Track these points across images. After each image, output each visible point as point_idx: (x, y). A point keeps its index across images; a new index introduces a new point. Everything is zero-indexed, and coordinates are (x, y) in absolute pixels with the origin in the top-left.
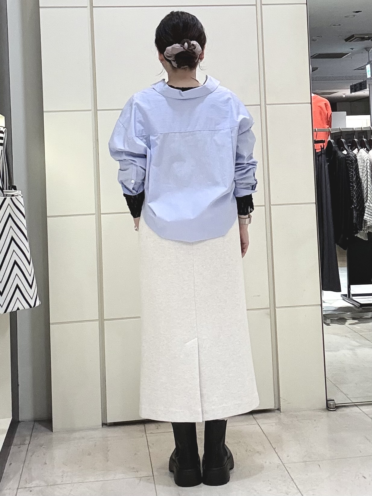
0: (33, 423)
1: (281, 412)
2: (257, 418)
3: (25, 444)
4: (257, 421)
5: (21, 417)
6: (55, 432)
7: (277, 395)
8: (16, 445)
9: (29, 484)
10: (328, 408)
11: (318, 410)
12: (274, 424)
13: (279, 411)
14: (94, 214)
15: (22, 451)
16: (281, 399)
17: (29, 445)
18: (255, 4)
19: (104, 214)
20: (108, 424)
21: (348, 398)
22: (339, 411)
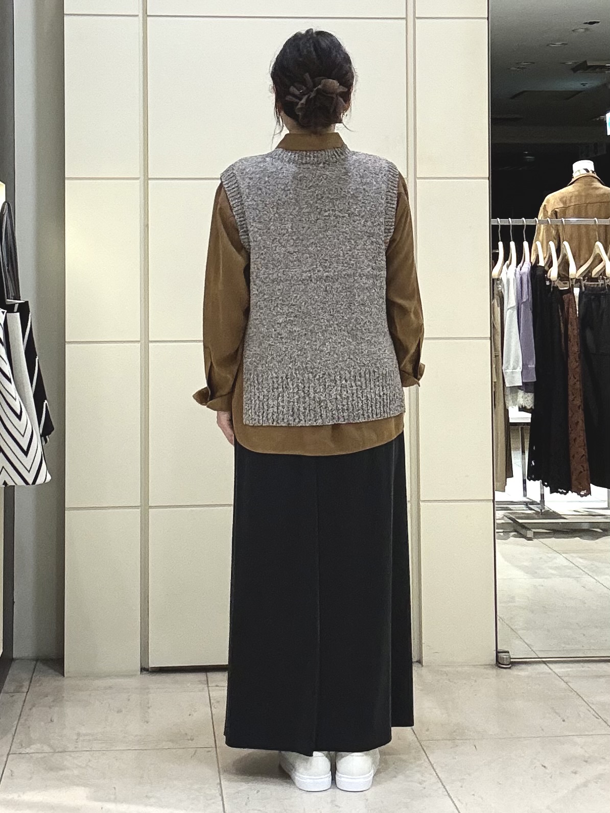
0: (34, 662)
1: (422, 666)
5: (16, 652)
6: (67, 677)
7: (417, 639)
8: (8, 693)
9: (25, 748)
10: (499, 663)
11: (483, 667)
14: (139, 341)
15: (16, 701)
16: (423, 645)
17: (27, 693)
18: (405, 16)
19: (152, 342)
20: (150, 670)
21: (532, 650)
22: (516, 669)
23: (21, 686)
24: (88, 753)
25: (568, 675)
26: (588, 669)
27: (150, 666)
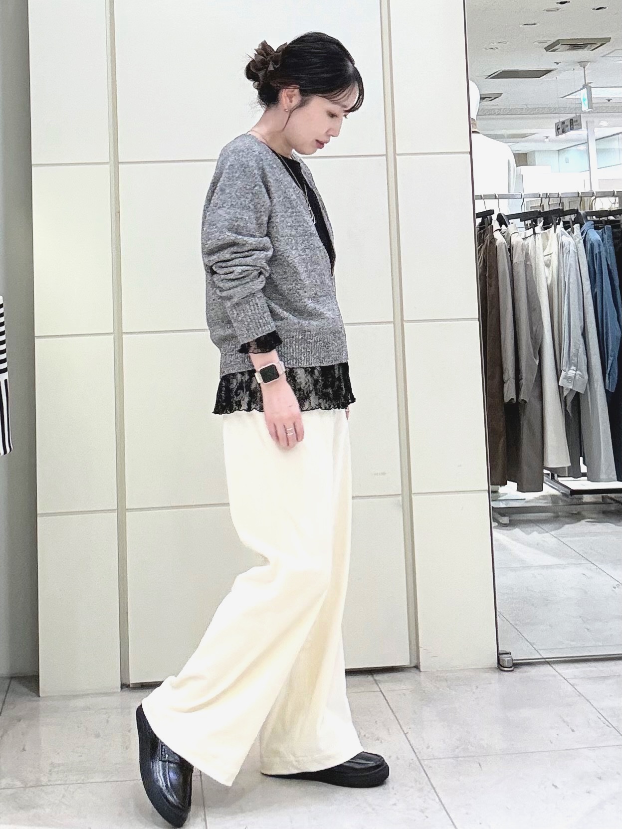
0: (8, 680)
1: (421, 672)
2: (379, 683)
4: (380, 686)
6: (43, 697)
7: (414, 642)
10: (500, 666)
11: (484, 670)
12: (408, 692)
13: (417, 670)
14: (112, 333)
16: (420, 648)
19: (127, 333)
20: (131, 686)
21: (535, 649)
22: (519, 672)
24: (62, 787)
25: (575, 677)
26: (595, 669)
27: (131, 682)
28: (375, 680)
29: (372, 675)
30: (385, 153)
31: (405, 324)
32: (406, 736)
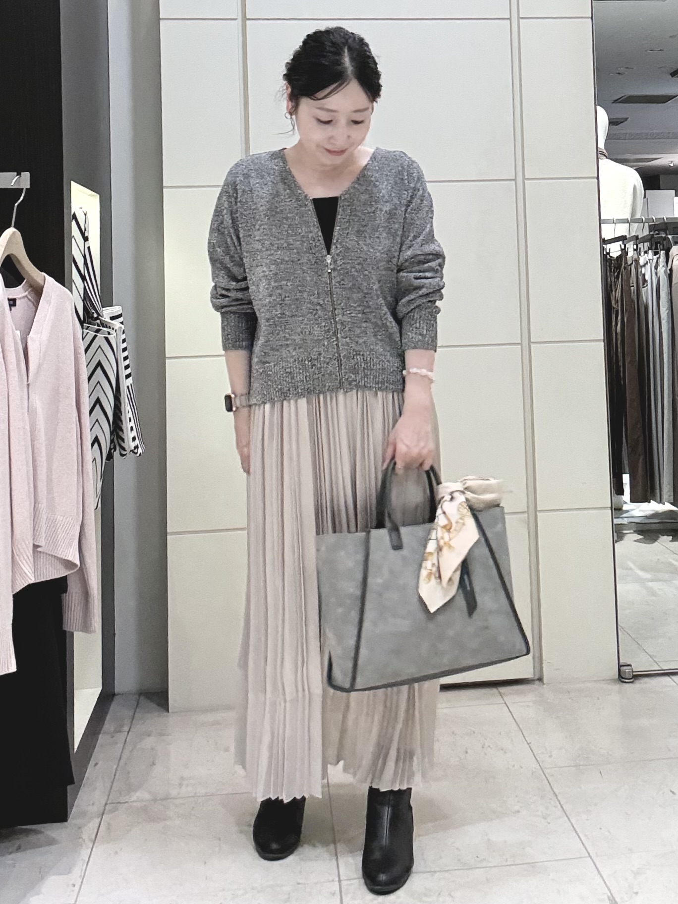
0: (137, 696)
1: (544, 684)
2: (504, 695)
3: (120, 732)
4: (505, 698)
5: (119, 687)
6: (173, 712)
7: (537, 656)
8: (108, 733)
9: (125, 796)
10: (622, 678)
11: (604, 682)
12: (531, 704)
13: (541, 683)
15: (116, 743)
16: (544, 662)
17: (128, 732)
18: (509, 17)
21: (655, 661)
22: (641, 683)
23: (122, 726)
24: (192, 799)
28: (500, 694)
29: (497, 689)
30: (514, 178)
31: (532, 345)
32: (530, 747)
